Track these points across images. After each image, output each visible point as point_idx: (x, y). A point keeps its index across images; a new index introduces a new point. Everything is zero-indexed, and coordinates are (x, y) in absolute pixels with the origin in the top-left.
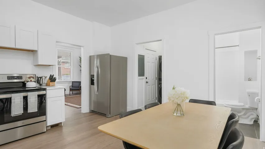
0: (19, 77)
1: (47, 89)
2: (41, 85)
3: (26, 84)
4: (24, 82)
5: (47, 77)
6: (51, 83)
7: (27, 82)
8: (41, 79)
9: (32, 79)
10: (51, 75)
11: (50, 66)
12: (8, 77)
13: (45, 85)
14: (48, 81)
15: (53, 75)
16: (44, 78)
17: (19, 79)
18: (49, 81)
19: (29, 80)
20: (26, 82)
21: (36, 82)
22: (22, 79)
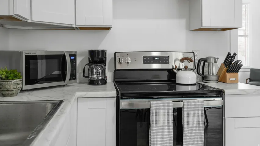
0: (164, 59)
1: (227, 92)
2: (204, 78)
3: (177, 75)
4: (173, 69)
5: (218, 58)
6: (228, 75)
7: (179, 70)
8: (206, 63)
9: (186, 63)
10: (229, 54)
11: (224, 29)
12: (144, 57)
13: (215, 78)
14: (220, 69)
15: (235, 54)
16: (212, 60)
17: (163, 63)
18: (224, 69)
19: (182, 66)
20: (175, 71)
21: (196, 70)
22: (168, 63)
